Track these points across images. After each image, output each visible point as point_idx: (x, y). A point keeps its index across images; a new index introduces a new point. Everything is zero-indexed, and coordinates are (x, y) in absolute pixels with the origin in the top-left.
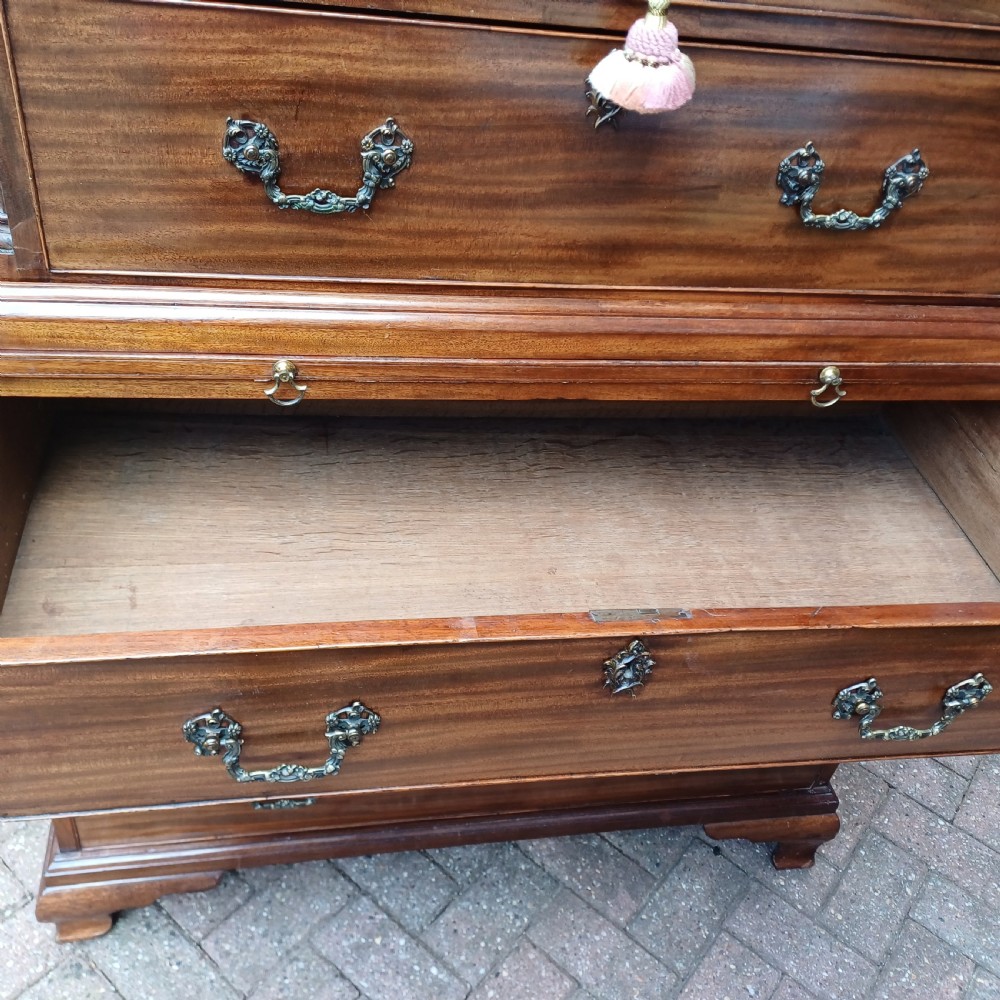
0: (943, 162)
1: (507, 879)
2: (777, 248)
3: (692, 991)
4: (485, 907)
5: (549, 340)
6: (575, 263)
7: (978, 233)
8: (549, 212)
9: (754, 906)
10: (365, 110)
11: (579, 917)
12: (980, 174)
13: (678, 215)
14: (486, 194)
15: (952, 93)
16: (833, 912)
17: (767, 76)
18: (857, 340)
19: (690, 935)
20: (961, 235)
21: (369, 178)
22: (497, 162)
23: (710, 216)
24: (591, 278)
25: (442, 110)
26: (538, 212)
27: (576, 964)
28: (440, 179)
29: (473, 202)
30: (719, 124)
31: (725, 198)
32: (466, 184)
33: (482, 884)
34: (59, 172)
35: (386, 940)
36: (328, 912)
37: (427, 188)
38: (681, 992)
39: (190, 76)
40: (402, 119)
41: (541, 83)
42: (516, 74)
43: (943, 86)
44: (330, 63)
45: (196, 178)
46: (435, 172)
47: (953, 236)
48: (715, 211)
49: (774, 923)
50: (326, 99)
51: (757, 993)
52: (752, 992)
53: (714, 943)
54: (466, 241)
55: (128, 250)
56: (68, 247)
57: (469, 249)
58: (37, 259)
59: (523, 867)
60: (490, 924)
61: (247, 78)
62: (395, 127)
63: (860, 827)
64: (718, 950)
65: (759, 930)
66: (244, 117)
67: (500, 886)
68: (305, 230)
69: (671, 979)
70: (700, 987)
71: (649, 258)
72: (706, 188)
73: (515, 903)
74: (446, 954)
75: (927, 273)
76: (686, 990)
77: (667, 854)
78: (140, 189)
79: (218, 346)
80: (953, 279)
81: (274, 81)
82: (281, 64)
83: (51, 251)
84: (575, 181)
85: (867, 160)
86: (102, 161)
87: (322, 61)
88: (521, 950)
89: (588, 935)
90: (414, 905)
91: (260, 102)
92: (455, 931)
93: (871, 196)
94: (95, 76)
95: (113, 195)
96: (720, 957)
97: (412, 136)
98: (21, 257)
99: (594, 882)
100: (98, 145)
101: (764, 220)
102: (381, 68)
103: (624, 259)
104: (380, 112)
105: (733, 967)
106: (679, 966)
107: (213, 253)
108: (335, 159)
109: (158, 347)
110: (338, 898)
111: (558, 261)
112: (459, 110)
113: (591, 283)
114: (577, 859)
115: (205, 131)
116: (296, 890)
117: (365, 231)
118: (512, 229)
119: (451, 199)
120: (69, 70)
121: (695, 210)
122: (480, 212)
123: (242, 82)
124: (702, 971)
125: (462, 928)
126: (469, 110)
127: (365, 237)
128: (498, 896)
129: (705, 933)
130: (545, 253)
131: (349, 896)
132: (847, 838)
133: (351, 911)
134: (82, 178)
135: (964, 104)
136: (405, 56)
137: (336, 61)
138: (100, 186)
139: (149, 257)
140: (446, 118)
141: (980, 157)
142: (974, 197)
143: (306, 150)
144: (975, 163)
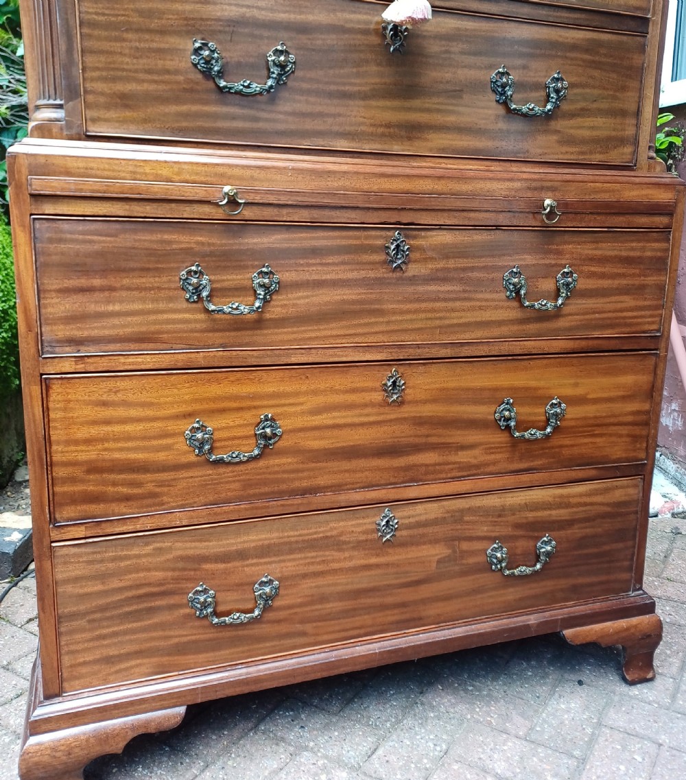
0: (574, 79)
1: (421, 724)
2: (501, 131)
3: (592, 767)
4: (408, 743)
5: (386, 179)
6: (392, 137)
7: (604, 123)
8: (374, 103)
9: (621, 709)
10: (268, 38)
11: (486, 738)
12: (594, 87)
13: (443, 107)
14: (338, 90)
15: (566, 41)
16: (681, 703)
17: (473, 28)
18: (559, 184)
19: (578, 734)
20: (596, 124)
21: (273, 73)
22: (342, 71)
23: (461, 109)
24: (402, 147)
25: (309, 39)
26: (367, 102)
27: (493, 766)
28: (311, 80)
29: (331, 95)
30: (454, 53)
31: (467, 98)
32: (327, 83)
33: (402, 730)
34: (98, 69)
35: (330, 776)
36: (275, 766)
37: (305, 86)
38: (584, 769)
39: (173, 15)
40: (289, 44)
41: (360, 27)
42: (347, 21)
43: (560, 36)
44: (248, 10)
45: (175, 75)
46: (308, 76)
47: (592, 124)
48: (462, 106)
49: (640, 716)
50: (246, 30)
51: (644, 759)
52: (640, 760)
53: (599, 736)
54: (330, 120)
55: (133, 121)
56: (98, 117)
57: (331, 125)
58: (78, 126)
59: (432, 715)
60: (415, 753)
61: (204, 17)
62: (285, 47)
63: (680, 653)
64: (604, 739)
65: (630, 721)
66: (203, 39)
67: (417, 729)
68: (237, 110)
69: (573, 763)
70: (598, 763)
71: (433, 135)
72: (455, 91)
73: (432, 737)
74: (384, 776)
75: (584, 149)
76: (588, 767)
77: (544, 690)
78: (143, 81)
79: (188, 177)
80: (600, 153)
81: (218, 20)
82: (223, 10)
83: (88, 120)
84: (385, 84)
85: (534, 77)
86: (122, 63)
87: (244, 10)
88: (446, 765)
89: (497, 747)
90: (348, 751)
91: (211, 31)
92: (387, 761)
93: (543, 99)
94: (122, 12)
95: (127, 84)
96: (607, 743)
97: (294, 53)
98: (69, 125)
99: (492, 715)
100: (121, 53)
101: (490, 112)
102: (275, 15)
103: (419, 135)
104: (277, 39)
105: (619, 747)
106: (577, 753)
107: (184, 124)
108: (253, 66)
109: (151, 178)
110: (282, 756)
111: (383, 135)
112: (318, 39)
113: (403, 151)
114: (474, 703)
115: (181, 47)
116: (245, 757)
117: (271, 112)
118: (354, 113)
119: (317, 93)
120: (108, 8)
121: (452, 104)
122: (336, 101)
123: (202, 19)
124: (596, 753)
125: (393, 758)
126: (323, 40)
127: (272, 116)
128: (416, 734)
129: (589, 731)
130: (375, 129)
131: (291, 755)
132: (675, 661)
133: (296, 763)
134: (112, 73)
135: (574, 47)
136: (288, 9)
137: (251, 10)
138: (121, 79)
139: (146, 126)
140: (311, 44)
141: (591, 77)
142: (595, 101)
143: (236, 59)
144: (590, 81)
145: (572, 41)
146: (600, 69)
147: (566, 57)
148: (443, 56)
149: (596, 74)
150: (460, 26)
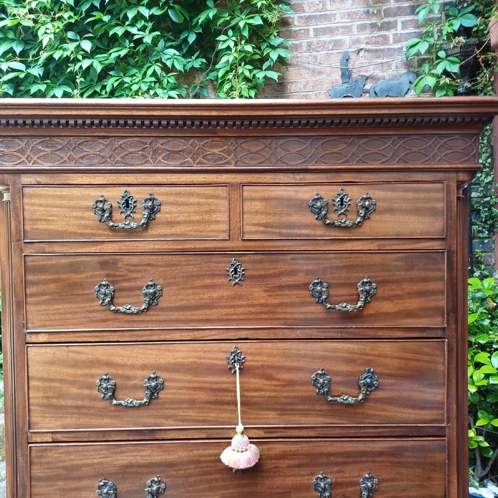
10: (147, 473)
12: (402, 480)
15: (374, 450)
22: (198, 488)
25: (175, 471)
30: (282, 468)
39: (87, 467)
40: (162, 475)
42: (201, 456)
44: (134, 458)
46: (174, 493)
50: (133, 470)
61: (106, 466)
62: (160, 478)
66: (105, 480)
72: (285, 492)
81: (115, 466)
82: (117, 460)
85: (349, 478)
87: (131, 458)
91: (110, 474)
94: (56, 470)
100: (54, 493)
102: (152, 458)
112: (181, 470)
115: (91, 485)
120: (47, 469)
123: (104, 467)
126: (185, 470)
135: (381, 454)
136: (160, 453)
137: (136, 458)
140: (176, 473)
141: (399, 473)
142: (404, 490)
143: (126, 489)
144: (398, 476)
145: (379, 450)
146: (407, 467)
147: (375, 462)
148: (273, 470)
149: (403, 471)
150: (286, 449)
